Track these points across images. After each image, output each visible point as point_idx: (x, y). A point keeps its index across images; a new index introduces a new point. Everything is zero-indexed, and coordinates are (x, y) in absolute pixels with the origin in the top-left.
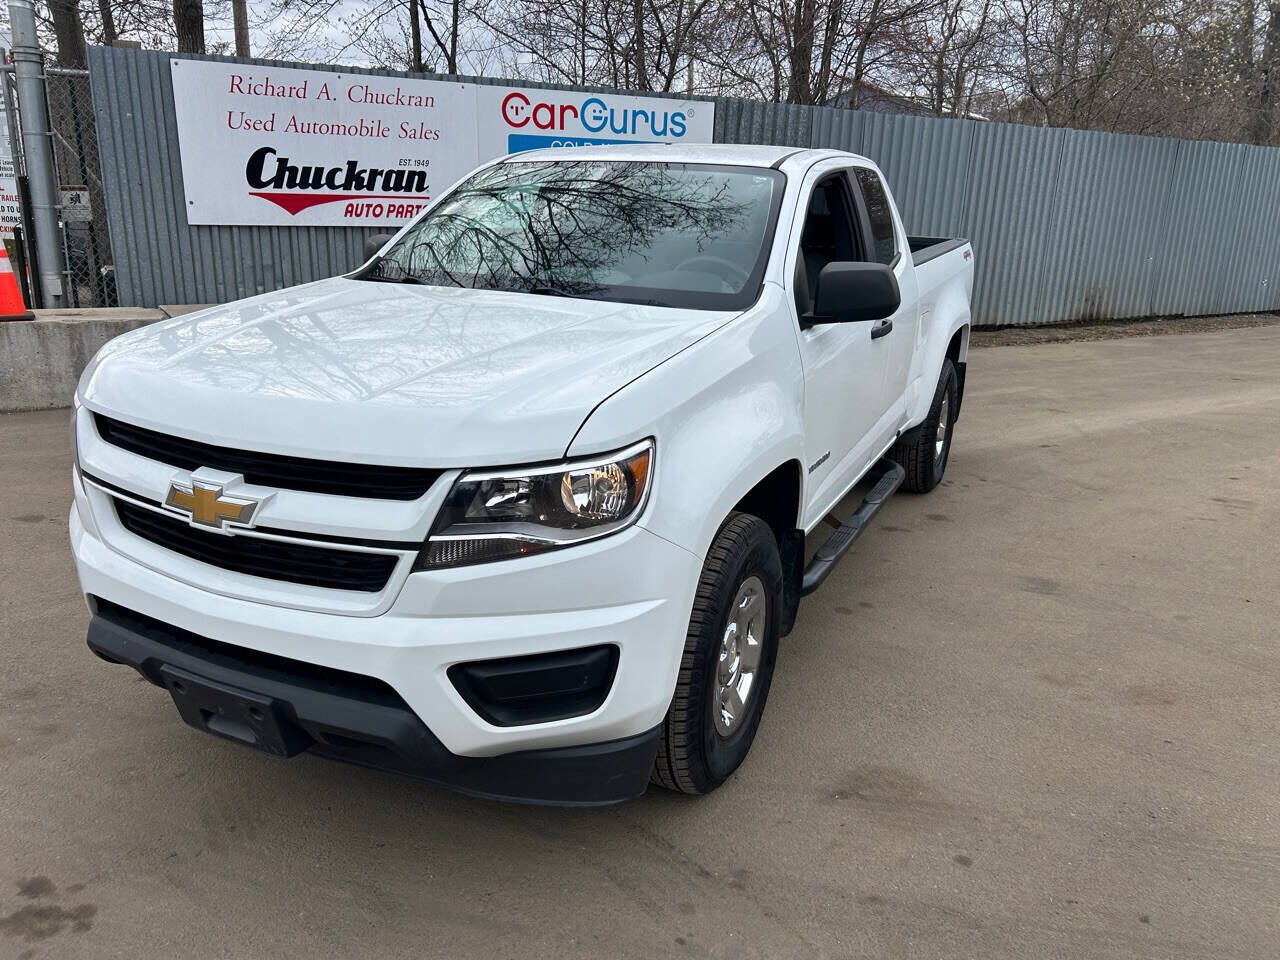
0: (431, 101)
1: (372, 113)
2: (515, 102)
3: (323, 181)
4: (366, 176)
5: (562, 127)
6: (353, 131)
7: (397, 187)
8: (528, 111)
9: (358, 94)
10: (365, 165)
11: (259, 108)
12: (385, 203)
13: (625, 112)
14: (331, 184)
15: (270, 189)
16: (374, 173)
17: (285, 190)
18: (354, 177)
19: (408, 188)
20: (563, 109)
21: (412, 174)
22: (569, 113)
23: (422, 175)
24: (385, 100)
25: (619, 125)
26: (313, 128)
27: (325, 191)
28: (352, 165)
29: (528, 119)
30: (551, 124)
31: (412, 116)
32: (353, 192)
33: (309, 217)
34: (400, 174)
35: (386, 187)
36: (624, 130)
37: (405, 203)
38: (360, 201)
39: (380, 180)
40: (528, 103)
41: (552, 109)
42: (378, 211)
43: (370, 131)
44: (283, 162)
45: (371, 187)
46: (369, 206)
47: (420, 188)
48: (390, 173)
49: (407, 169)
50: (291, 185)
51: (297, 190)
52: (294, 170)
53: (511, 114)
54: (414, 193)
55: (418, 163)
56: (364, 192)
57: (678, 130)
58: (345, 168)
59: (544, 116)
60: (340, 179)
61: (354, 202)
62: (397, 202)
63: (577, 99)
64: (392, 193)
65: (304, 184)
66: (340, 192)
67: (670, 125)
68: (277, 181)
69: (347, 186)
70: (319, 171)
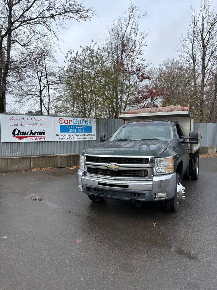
0: (46, 120)
1: (35, 122)
2: (60, 119)
3: (26, 134)
4: (34, 133)
5: (69, 123)
6: (32, 125)
7: (40, 135)
8: (63, 121)
9: (33, 119)
10: (34, 131)
11: (15, 122)
12: (37, 137)
13: (81, 121)
14: (27, 134)
15: (16, 136)
16: (35, 132)
17: (19, 136)
18: (32, 133)
19: (42, 135)
20: (69, 120)
21: (42, 132)
22: (70, 121)
23: (44, 132)
24: (38, 120)
25: (79, 123)
26: (25, 125)
27: (26, 136)
28: (31, 131)
29: (63, 122)
30: (67, 123)
31: (42, 122)
32: (31, 136)
33: (23, 140)
34: (40, 132)
35: (37, 135)
36: (80, 124)
37: (41, 137)
38: (33, 137)
39: (36, 133)
40: (63, 120)
41: (67, 121)
42: (36, 139)
43: (35, 125)
44: (19, 131)
45: (35, 135)
46: (34, 138)
47: (44, 135)
48: (38, 132)
49: (41, 131)
50: (20, 135)
51: (21, 136)
52: (21, 132)
53: (60, 121)
54: (43, 135)
55: (43, 130)
56: (33, 136)
57: (90, 123)
58: (30, 132)
59: (66, 122)
60: (29, 133)
61: (32, 137)
62: (39, 137)
63: (72, 119)
64: (39, 136)
65: (23, 135)
66: (29, 136)
67: (89, 123)
68: (18, 134)
69: (30, 135)
70: (25, 132)
